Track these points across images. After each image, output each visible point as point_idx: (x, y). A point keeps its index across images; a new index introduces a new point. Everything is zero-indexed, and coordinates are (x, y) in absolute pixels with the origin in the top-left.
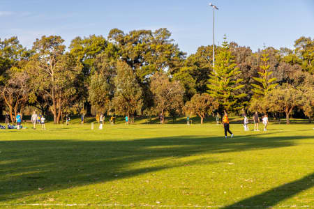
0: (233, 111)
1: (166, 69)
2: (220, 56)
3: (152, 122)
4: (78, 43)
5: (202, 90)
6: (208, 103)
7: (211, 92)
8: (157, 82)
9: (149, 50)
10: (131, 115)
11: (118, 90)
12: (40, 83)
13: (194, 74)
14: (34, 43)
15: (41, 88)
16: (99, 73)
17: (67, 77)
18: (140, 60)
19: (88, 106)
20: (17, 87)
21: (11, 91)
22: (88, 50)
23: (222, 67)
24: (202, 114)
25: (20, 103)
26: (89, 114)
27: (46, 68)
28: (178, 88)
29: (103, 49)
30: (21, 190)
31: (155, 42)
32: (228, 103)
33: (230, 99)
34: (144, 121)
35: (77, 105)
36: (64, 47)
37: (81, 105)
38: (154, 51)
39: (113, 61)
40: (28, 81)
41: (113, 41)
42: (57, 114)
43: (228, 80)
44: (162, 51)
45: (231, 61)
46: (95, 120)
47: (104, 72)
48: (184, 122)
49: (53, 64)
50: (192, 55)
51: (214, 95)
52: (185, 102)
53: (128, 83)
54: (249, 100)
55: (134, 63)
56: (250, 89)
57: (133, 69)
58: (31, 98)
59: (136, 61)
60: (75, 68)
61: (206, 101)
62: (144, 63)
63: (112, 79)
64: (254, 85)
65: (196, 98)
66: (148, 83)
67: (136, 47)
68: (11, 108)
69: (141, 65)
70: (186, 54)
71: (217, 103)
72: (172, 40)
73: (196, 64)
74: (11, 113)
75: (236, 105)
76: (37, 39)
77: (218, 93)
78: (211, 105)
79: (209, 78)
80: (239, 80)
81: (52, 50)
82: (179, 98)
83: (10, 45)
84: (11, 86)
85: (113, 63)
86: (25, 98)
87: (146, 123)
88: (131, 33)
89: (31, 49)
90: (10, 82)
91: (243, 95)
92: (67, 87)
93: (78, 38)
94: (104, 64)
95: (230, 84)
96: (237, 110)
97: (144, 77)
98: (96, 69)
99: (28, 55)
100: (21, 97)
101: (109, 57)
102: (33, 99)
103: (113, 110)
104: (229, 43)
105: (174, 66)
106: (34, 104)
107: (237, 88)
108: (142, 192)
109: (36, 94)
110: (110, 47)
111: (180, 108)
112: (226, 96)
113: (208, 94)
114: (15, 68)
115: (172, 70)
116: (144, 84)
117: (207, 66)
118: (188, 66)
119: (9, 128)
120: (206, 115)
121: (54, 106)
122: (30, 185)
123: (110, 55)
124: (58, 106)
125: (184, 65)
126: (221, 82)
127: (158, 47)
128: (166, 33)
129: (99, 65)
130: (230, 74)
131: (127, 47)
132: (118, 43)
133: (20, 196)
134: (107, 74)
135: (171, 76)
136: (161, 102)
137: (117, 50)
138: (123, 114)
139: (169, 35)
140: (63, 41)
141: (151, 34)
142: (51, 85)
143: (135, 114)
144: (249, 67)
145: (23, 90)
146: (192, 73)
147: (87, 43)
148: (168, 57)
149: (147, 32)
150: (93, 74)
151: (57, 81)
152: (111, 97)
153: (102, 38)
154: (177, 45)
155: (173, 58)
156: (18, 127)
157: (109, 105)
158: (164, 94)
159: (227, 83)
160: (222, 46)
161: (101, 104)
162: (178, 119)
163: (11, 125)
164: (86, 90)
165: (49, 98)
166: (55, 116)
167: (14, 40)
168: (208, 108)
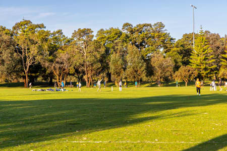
0: (207, 77)
1: (162, 50)
2: (198, 40)
3: (152, 86)
4: (101, 33)
5: (186, 63)
6: (191, 72)
7: (192, 64)
8: (156, 58)
9: (150, 37)
10: (138, 81)
11: (129, 64)
12: (77, 60)
13: (180, 53)
14: (73, 34)
15: (78, 64)
16: (116, 53)
17: (95, 56)
18: (143, 44)
19: (109, 75)
20: (62, 63)
21: (58, 66)
22: (109, 38)
23: (200, 47)
24: (186, 79)
25: (64, 74)
26: (110, 81)
27: (81, 50)
28: (170, 62)
29: (119, 36)
30: (64, 132)
31: (154, 32)
32: (204, 72)
33: (206, 69)
34: (147, 85)
35: (102, 75)
36: (93, 36)
37: (105, 75)
38: (153, 37)
39: (125, 45)
40: (69, 59)
41: (126, 31)
42: (88, 81)
43: (204, 56)
44: (158, 37)
45: (206, 43)
46: (114, 84)
47: (120, 52)
48: (174, 85)
49: (85, 48)
50: (179, 40)
51: (194, 67)
52: (175, 72)
53: (136, 59)
54: (218, 70)
55: (140, 46)
56: (219, 62)
57: (139, 50)
58: (71, 71)
59: (141, 44)
60: (100, 50)
61: (189, 71)
62: (146, 46)
63: (125, 56)
64: (222, 60)
65: (182, 69)
66: (149, 60)
67: (141, 35)
68: (58, 77)
69: (145, 47)
70: (175, 39)
71: (196, 72)
72: (166, 30)
73: (181, 46)
74: (58, 80)
75: (210, 73)
76: (75, 31)
77: (197, 65)
78: (192, 73)
79: (190, 55)
80: (211, 56)
81: (85, 38)
82: (171, 69)
83: (57, 35)
84: (58, 62)
85: (126, 46)
86: (67, 71)
87: (148, 86)
88: (138, 26)
89: (71, 37)
90: (57, 60)
91: (215, 66)
92: (95, 63)
93: (102, 30)
94: (119, 47)
95: (205, 59)
96: (210, 77)
97: (146, 55)
98: (115, 50)
99: (69, 41)
100: (64, 70)
101: (123, 42)
102: (72, 71)
103: (126, 78)
104: (204, 31)
105: (167, 48)
106: (73, 75)
107: (210, 61)
108: (146, 133)
109: (74, 68)
110: (123, 36)
111: (171, 75)
112: (203, 67)
113: (190, 66)
114: (60, 51)
115: (165, 50)
116: (147, 60)
117: (189, 47)
118: (176, 47)
119: (57, 91)
120: (189, 81)
121: (86, 75)
122: (71, 129)
123: (123, 41)
124: (89, 76)
125: (174, 47)
126: (199, 58)
127: (156, 34)
128: (161, 25)
129: (116, 47)
130: (205, 53)
131: (135, 35)
132: (129, 32)
133: (64, 136)
134: (121, 53)
135: (165, 54)
136: (158, 72)
137: (128, 37)
138: (133, 80)
139: (164, 27)
140: (92, 32)
141: (151, 26)
142: (84, 62)
143: (141, 80)
144: (218, 48)
145: (66, 65)
146: (179, 52)
147: (108, 33)
148: (163, 42)
149: (148, 25)
150: (112, 54)
151: (88, 59)
152: (125, 69)
153: (118, 29)
154: (169, 34)
155: (166, 42)
156: (62, 89)
157: (123, 75)
158: (161, 66)
159: (203, 58)
160: (199, 34)
161: (118, 74)
162: (170, 84)
163: (58, 88)
164: (108, 64)
165: (83, 70)
166: (87, 83)
167: (60, 32)
168: (190, 76)
